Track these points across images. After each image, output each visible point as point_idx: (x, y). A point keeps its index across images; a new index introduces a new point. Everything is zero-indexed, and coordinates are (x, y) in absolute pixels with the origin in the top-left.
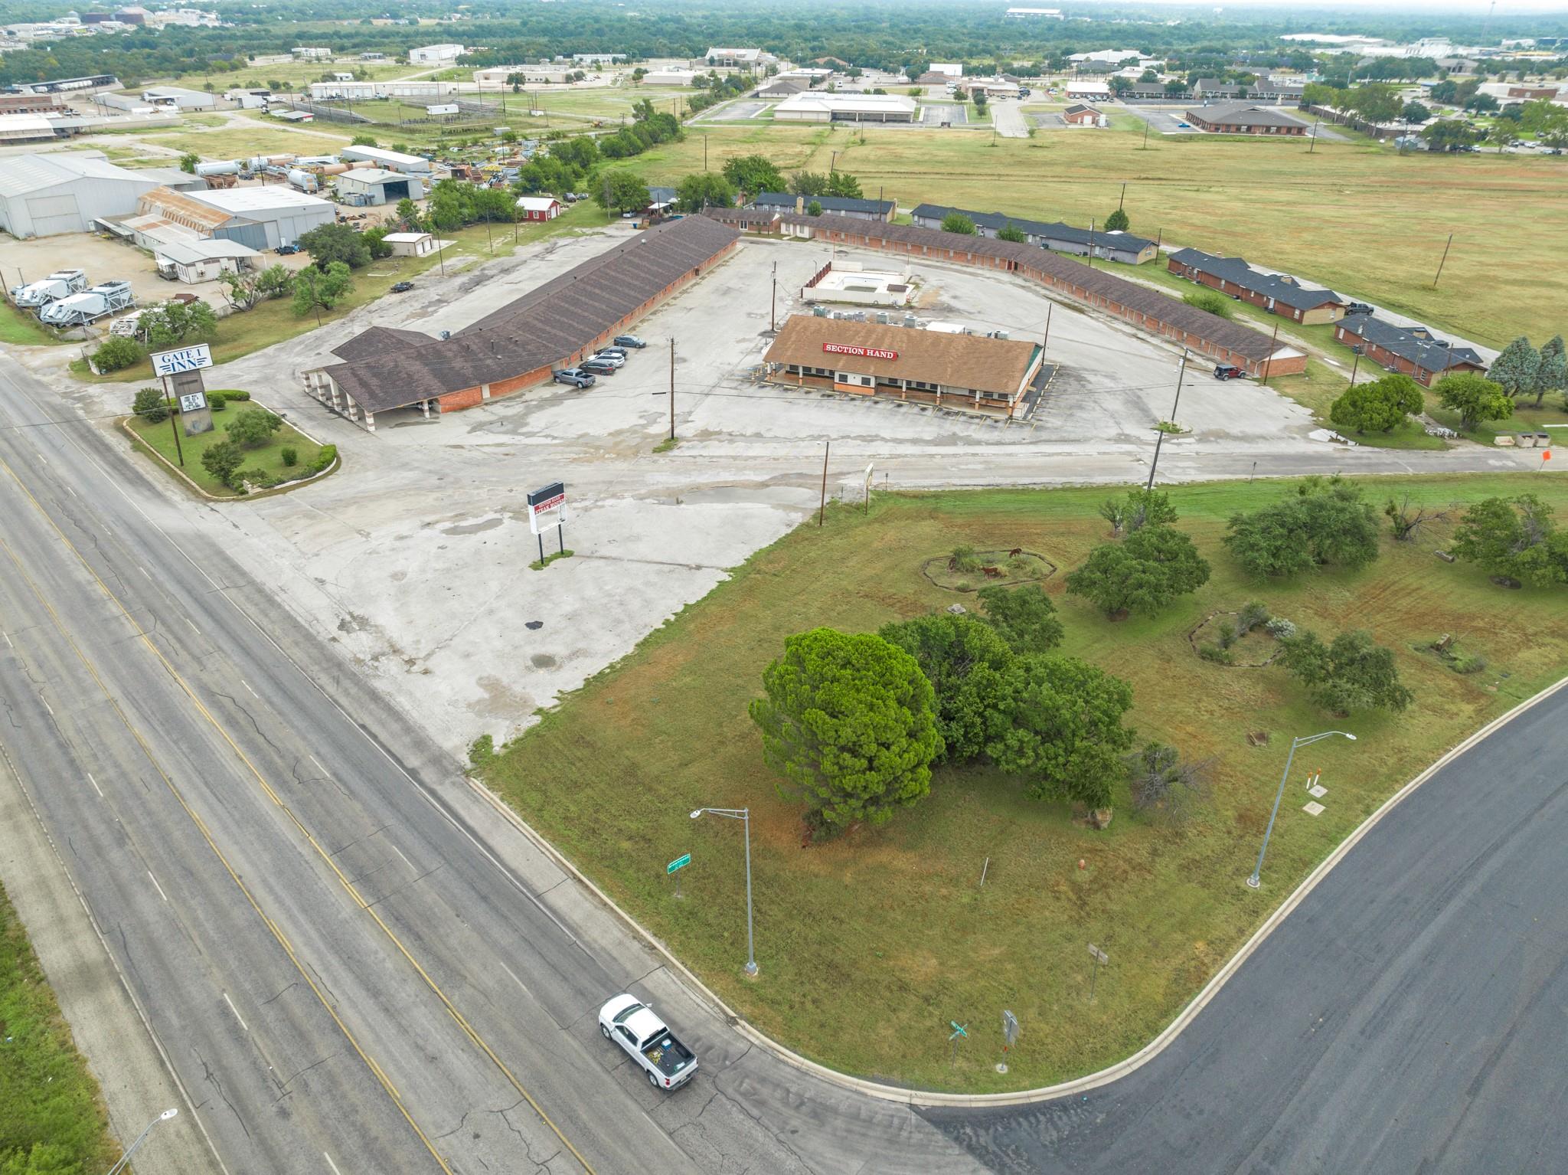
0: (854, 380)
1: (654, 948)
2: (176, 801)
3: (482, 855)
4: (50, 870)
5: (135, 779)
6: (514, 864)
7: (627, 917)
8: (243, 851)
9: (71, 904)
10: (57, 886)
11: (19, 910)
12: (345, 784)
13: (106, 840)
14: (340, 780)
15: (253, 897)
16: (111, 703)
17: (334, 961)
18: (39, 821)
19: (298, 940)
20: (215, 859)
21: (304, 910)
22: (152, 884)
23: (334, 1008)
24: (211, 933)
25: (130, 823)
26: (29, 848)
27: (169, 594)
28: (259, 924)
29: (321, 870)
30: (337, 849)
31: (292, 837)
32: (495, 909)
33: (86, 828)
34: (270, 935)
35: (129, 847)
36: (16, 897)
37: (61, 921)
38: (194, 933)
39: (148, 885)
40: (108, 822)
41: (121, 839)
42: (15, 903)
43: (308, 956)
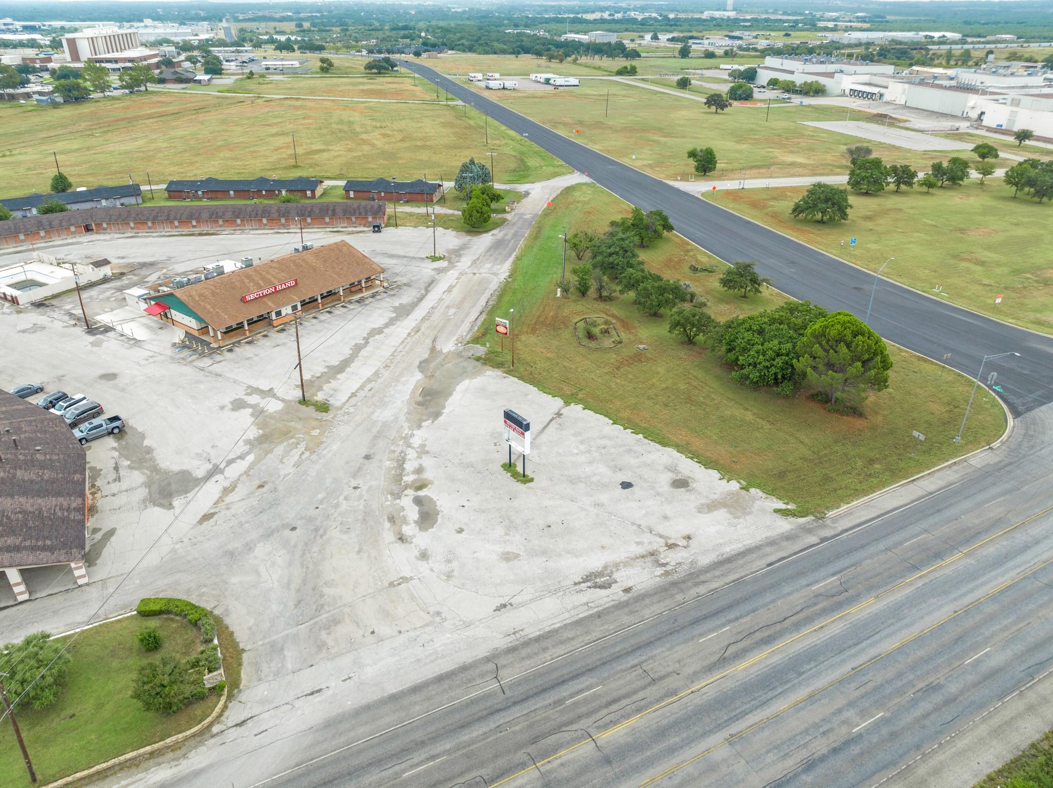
0: (287, 310)
1: (955, 463)
2: (879, 661)
3: (902, 511)
4: (983, 730)
5: (857, 694)
6: (907, 501)
7: (936, 468)
8: (929, 613)
9: (1014, 705)
10: (996, 720)
11: (1030, 742)
12: (845, 569)
13: (938, 698)
14: (840, 572)
15: (972, 603)
16: (731, 741)
17: (1010, 564)
18: (924, 755)
19: (1001, 580)
20: (942, 627)
21: (975, 579)
22: (977, 659)
23: (1044, 562)
24: (1010, 620)
25: (914, 686)
26: (959, 754)
27: (485, 735)
28: (993, 598)
29: (937, 575)
30: (915, 568)
31: (908, 591)
32: (946, 508)
33: (926, 716)
34: (1002, 592)
35: (942, 681)
36: (1018, 750)
37: (1031, 708)
38: (1014, 628)
39: (978, 662)
40: (914, 702)
41: (932, 688)
42: (1023, 747)
43: (1013, 574)
